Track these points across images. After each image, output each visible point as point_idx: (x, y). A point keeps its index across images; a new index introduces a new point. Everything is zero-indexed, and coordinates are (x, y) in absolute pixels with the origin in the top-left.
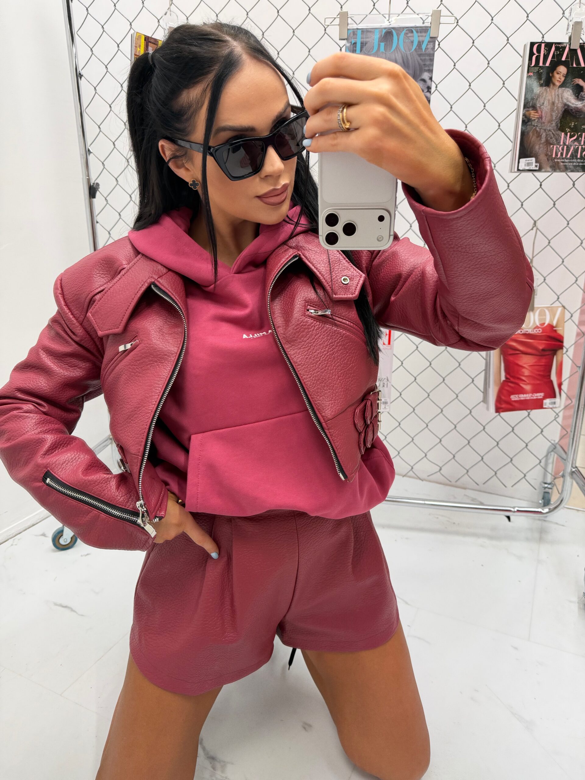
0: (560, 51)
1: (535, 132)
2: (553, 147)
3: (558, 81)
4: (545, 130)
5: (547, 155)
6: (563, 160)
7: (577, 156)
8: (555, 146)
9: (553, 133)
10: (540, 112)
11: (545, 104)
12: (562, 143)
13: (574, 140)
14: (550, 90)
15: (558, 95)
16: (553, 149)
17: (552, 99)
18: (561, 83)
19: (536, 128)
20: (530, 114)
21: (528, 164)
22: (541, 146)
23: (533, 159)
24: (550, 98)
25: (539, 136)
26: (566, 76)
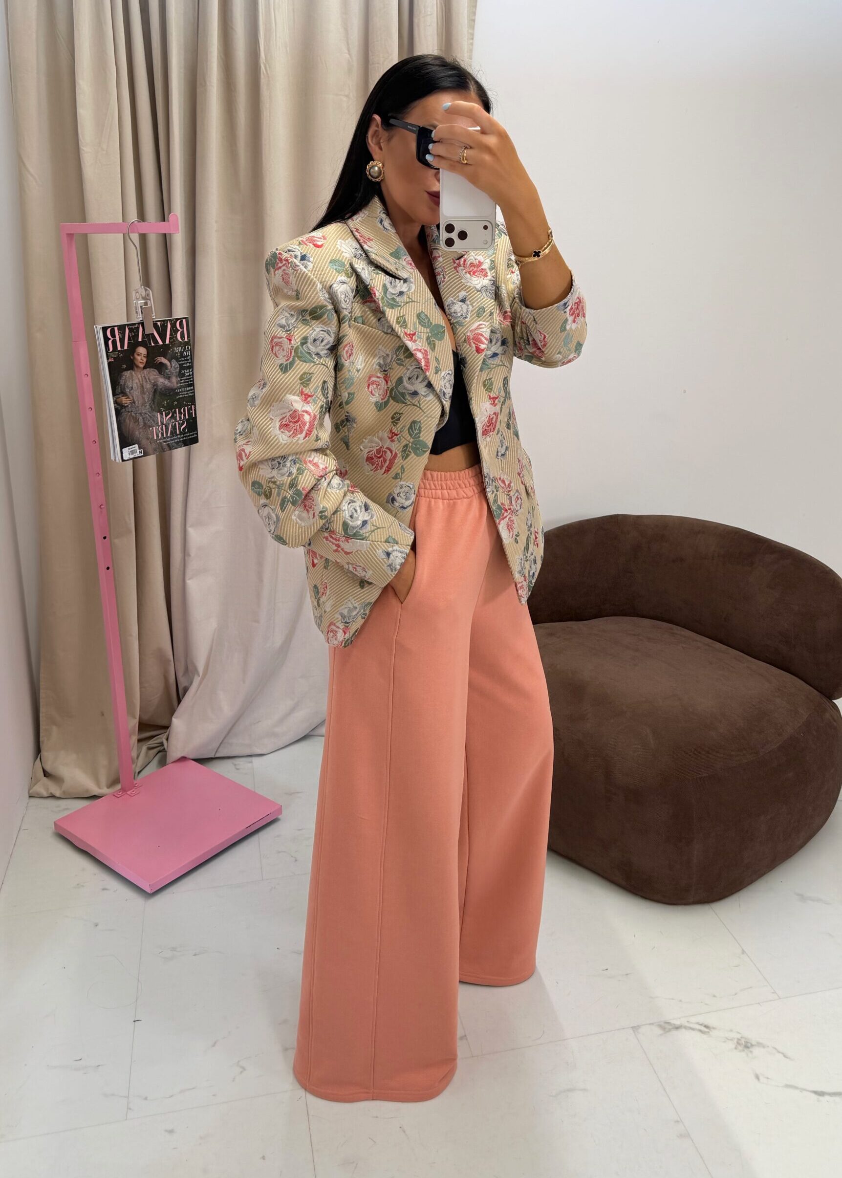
0: (134, 332)
1: (132, 418)
2: (153, 429)
3: (140, 362)
4: (141, 414)
5: (148, 439)
6: (165, 440)
7: (176, 432)
8: (154, 428)
9: (149, 416)
10: (131, 397)
11: (134, 389)
12: (160, 424)
13: (170, 417)
14: (135, 373)
15: (144, 377)
16: (153, 431)
17: (140, 381)
18: (144, 364)
19: (131, 414)
20: (122, 401)
21: (132, 452)
22: (141, 430)
23: (136, 446)
24: (137, 381)
25: (136, 421)
26: (148, 356)
